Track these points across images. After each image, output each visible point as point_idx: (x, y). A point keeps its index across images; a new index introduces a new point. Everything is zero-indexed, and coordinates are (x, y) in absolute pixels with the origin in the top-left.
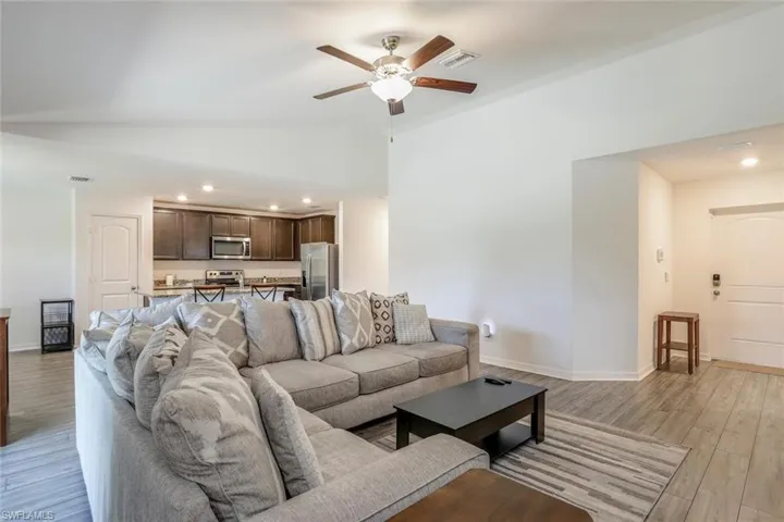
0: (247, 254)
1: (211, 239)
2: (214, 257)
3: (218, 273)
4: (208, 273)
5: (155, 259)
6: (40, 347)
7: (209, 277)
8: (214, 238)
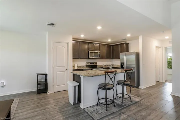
0: (99, 57)
1: (89, 51)
2: (90, 58)
3: (90, 63)
4: (87, 63)
5: (73, 59)
6: (37, 90)
7: (87, 65)
8: (90, 51)
